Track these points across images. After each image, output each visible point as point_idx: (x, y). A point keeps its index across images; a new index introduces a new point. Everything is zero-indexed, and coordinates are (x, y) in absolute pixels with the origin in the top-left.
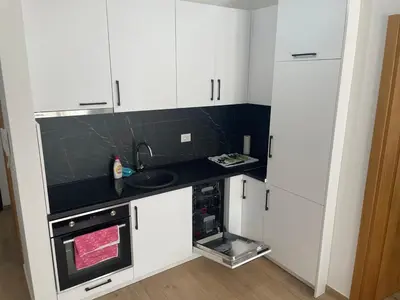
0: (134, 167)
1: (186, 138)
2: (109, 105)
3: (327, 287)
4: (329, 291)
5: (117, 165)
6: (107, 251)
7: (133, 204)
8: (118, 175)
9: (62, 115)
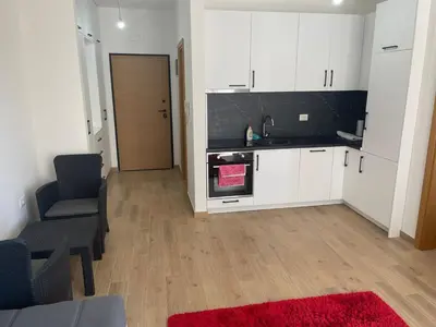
0: (261, 135)
1: (304, 117)
2: (247, 87)
3: (401, 232)
4: (402, 235)
5: (250, 131)
6: (237, 180)
7: (256, 153)
8: (249, 138)
9: (216, 92)
